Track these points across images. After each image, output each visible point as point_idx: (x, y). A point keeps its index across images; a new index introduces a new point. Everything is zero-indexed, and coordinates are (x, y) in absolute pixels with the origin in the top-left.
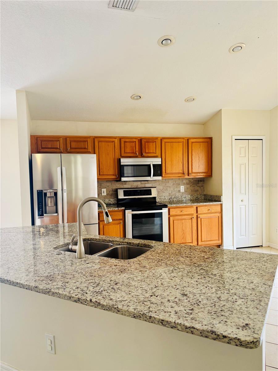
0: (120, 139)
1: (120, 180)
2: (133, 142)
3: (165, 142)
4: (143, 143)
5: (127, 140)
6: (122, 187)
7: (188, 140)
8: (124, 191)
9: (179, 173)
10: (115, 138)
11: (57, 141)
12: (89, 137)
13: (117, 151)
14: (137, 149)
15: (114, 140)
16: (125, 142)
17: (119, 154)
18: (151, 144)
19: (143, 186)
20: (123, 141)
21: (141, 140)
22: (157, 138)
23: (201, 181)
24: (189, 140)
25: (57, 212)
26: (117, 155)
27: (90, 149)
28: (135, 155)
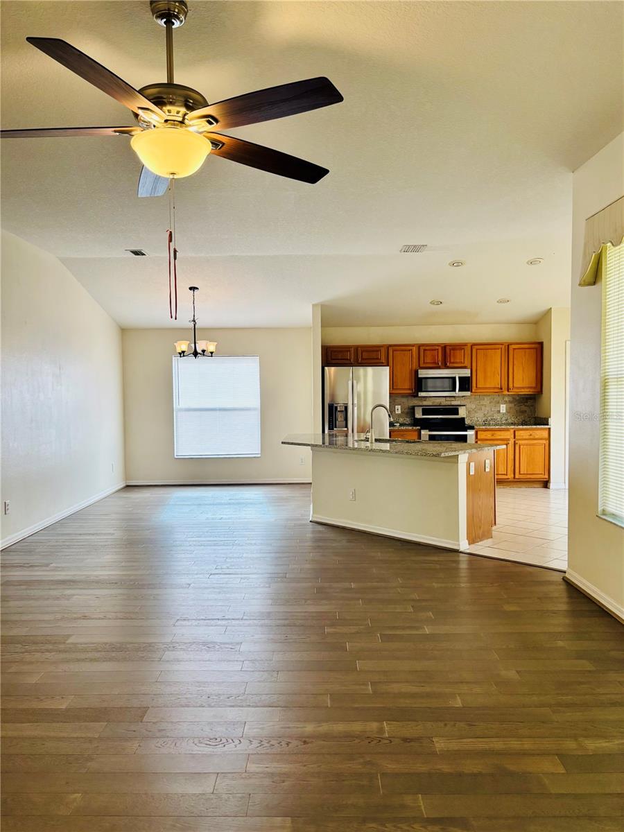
0: (419, 346)
1: (417, 396)
2: (435, 350)
3: (477, 349)
4: (448, 351)
5: (427, 348)
6: (421, 404)
7: (508, 346)
8: (423, 409)
9: (494, 388)
10: (413, 345)
11: (347, 351)
12: (382, 346)
13: (415, 360)
14: (440, 358)
15: (411, 348)
16: (425, 350)
17: (417, 364)
18: (458, 351)
19: (448, 403)
20: (422, 348)
21: (445, 347)
22: (466, 345)
23: (530, 399)
24: (510, 346)
25: (346, 426)
26: (415, 366)
27: (383, 360)
28: (436, 366)
